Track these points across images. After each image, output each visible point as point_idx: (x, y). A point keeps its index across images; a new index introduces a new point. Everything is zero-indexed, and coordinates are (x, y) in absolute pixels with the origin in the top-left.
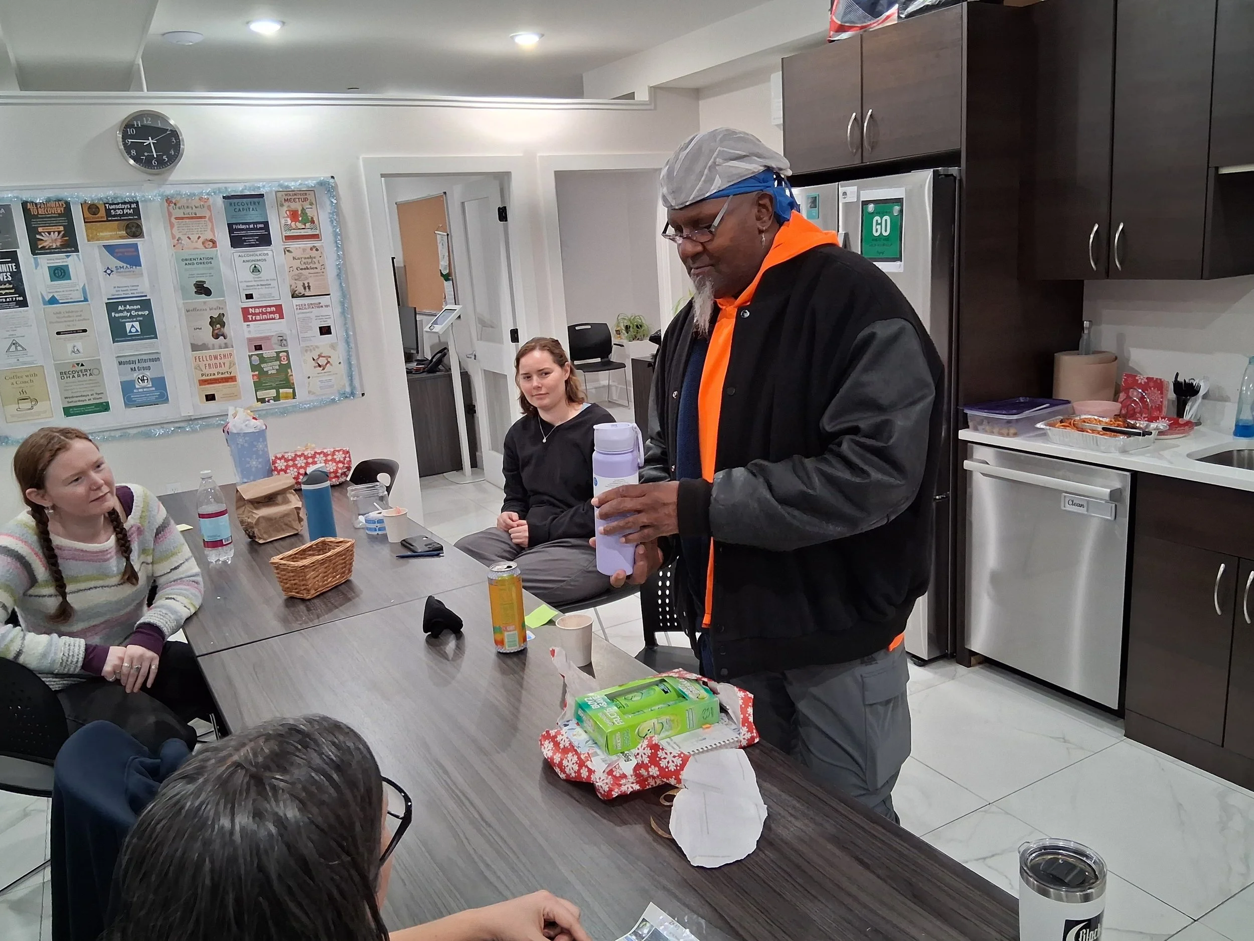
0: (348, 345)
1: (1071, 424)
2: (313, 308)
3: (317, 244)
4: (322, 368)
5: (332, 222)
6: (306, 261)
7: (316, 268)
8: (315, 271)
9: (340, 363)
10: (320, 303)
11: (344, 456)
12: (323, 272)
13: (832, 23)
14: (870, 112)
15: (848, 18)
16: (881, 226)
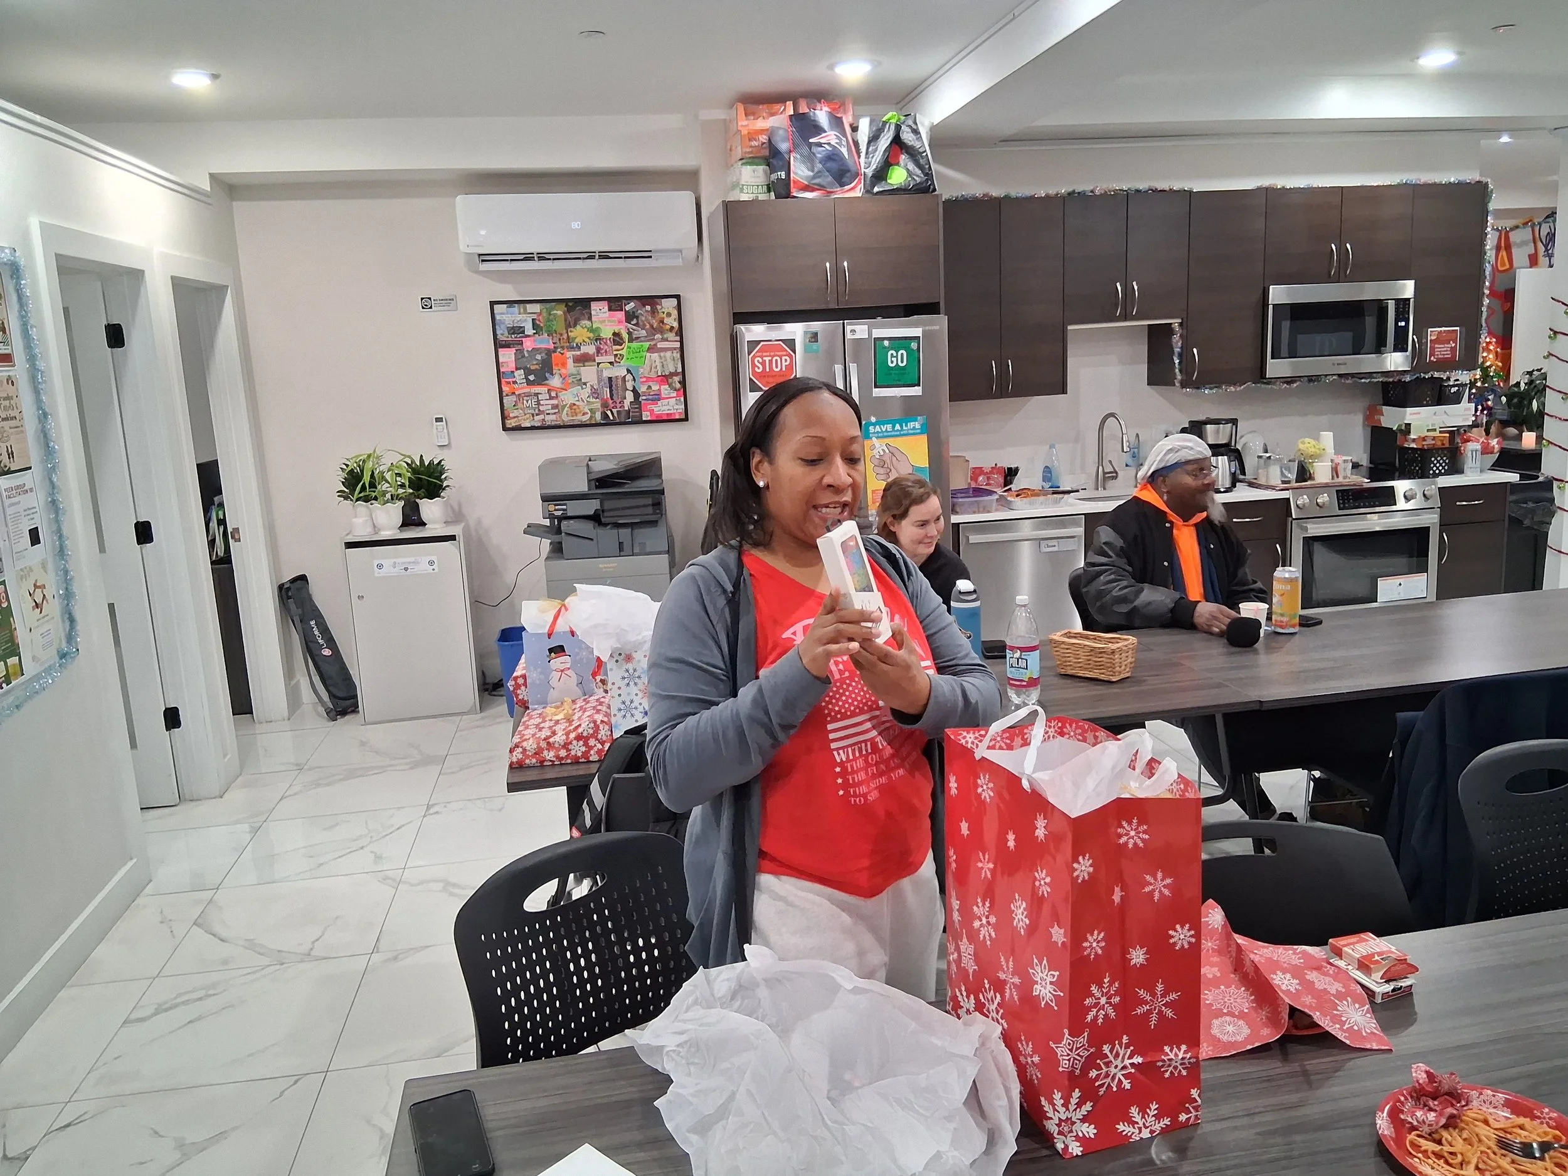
2: (19, 493)
3: (12, 373)
4: (40, 610)
5: (21, 333)
6: (4, 403)
7: (16, 419)
8: (13, 423)
9: (53, 596)
10: (25, 485)
12: (23, 426)
13: (794, 182)
14: (845, 264)
15: (817, 181)
16: (897, 359)
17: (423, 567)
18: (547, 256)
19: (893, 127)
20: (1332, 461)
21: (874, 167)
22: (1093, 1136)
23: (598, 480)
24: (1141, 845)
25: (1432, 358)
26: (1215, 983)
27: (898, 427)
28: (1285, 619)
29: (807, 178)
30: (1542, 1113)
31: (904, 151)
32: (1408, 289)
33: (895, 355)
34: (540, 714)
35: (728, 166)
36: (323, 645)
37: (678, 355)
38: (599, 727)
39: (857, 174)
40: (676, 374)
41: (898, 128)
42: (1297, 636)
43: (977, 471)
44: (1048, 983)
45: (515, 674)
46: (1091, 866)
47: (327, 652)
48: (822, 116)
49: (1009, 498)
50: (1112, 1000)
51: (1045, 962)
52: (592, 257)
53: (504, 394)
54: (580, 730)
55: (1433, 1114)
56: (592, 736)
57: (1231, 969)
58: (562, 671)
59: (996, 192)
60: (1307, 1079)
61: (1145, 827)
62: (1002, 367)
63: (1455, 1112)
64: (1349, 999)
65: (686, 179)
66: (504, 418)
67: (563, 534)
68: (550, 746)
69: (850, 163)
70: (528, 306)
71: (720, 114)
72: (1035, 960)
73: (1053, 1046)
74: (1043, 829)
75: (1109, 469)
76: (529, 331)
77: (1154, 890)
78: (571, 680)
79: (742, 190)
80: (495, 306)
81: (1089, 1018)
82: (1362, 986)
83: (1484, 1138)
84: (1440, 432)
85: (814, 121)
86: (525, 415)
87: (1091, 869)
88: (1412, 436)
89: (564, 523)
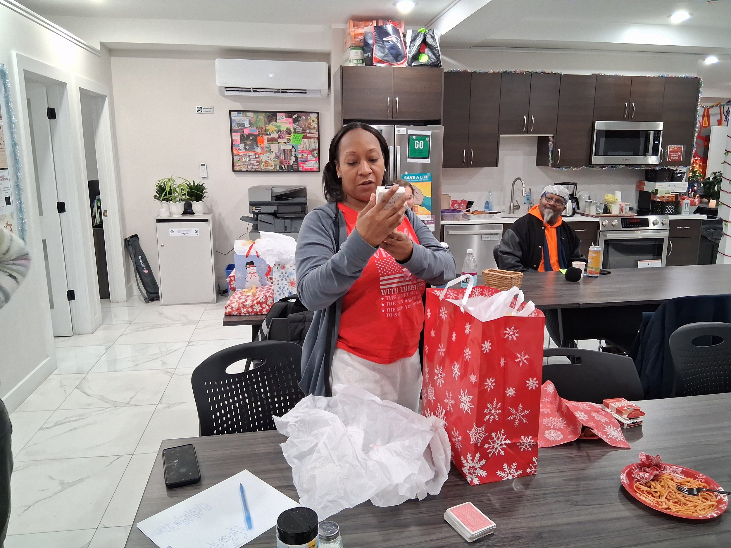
0: (22, 215)
2: (1, 180)
3: (1, 123)
5: (7, 104)
7: (1, 144)
9: (16, 230)
10: (4, 176)
12: (4, 149)
13: (375, 58)
14: (397, 99)
15: (385, 58)
16: (419, 145)
17: (192, 233)
18: (257, 90)
19: (423, 35)
20: (620, 205)
21: (413, 54)
22: (485, 476)
23: (276, 197)
24: (515, 339)
25: (670, 160)
26: (548, 415)
27: (418, 177)
28: (593, 270)
29: (381, 57)
30: (699, 476)
31: (427, 47)
32: (660, 126)
33: (418, 143)
34: (241, 293)
35: (344, 51)
36: (144, 268)
37: (317, 141)
38: (268, 299)
39: (405, 57)
40: (315, 150)
41: (425, 35)
42: (598, 278)
43: (454, 202)
44: (467, 402)
45: (230, 275)
46: (490, 346)
47: (146, 271)
48: (389, 27)
49: (468, 214)
50: (497, 412)
51: (466, 392)
52: (278, 92)
53: (234, 154)
54: (259, 300)
55: (648, 474)
56: (264, 303)
57: (556, 410)
58: (252, 274)
59: (469, 70)
60: (589, 459)
61: (517, 330)
62: (468, 153)
63: (658, 473)
64: (611, 425)
65: (325, 57)
66: (233, 166)
67: (259, 221)
68: (244, 306)
69: (402, 51)
70: (247, 113)
71: (342, 26)
72: (462, 392)
73: (468, 431)
74: (469, 329)
75: (516, 204)
76: (247, 125)
77: (520, 361)
78: (256, 279)
79: (350, 62)
80: (232, 113)
81: (486, 419)
82: (618, 421)
83: (670, 486)
84: (671, 194)
85: (386, 30)
86: (244, 165)
87: (490, 348)
88: (658, 196)
89: (259, 216)
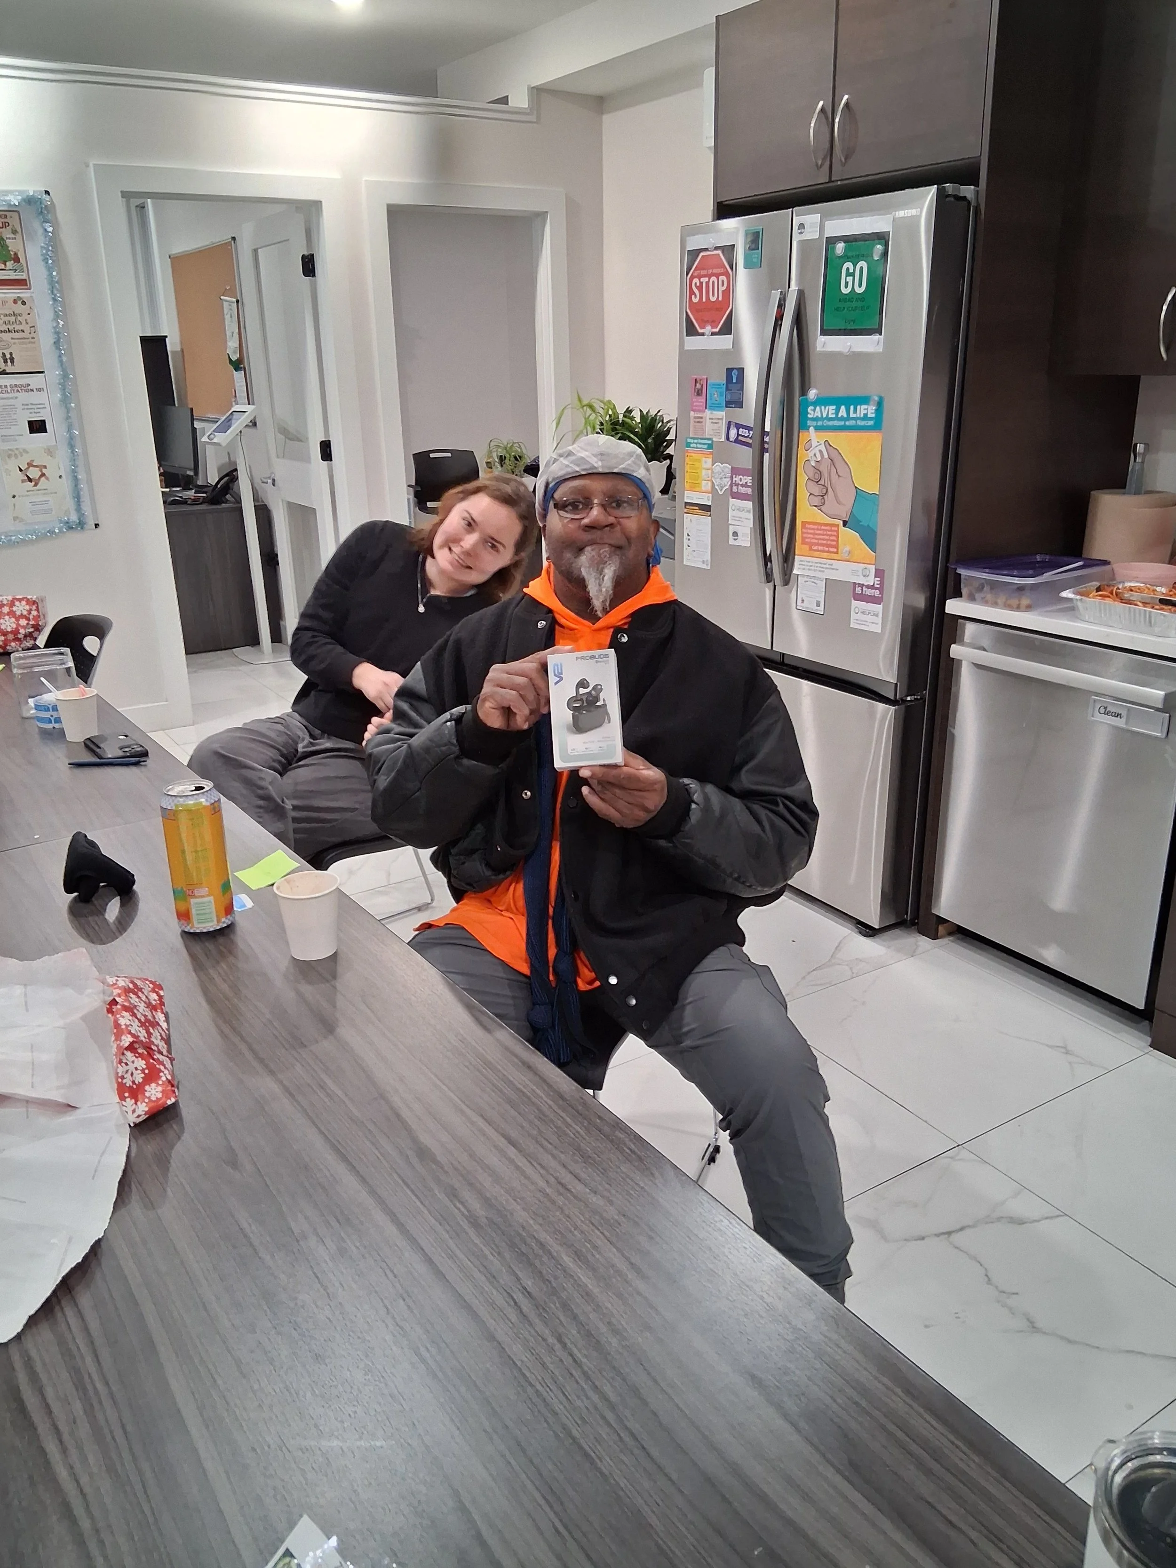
0: (73, 451)
1: (1112, 593)
2: (18, 391)
3: (24, 294)
4: (33, 483)
5: (45, 260)
6: (7, 319)
7: (23, 331)
8: (20, 335)
9: (60, 477)
10: (29, 385)
11: (28, 607)
12: (33, 338)
14: (846, 99)
16: (854, 278)
27: (843, 412)
33: (852, 270)
